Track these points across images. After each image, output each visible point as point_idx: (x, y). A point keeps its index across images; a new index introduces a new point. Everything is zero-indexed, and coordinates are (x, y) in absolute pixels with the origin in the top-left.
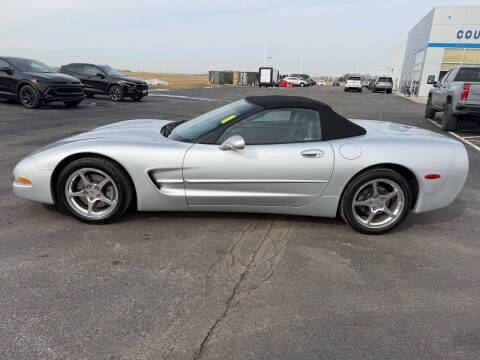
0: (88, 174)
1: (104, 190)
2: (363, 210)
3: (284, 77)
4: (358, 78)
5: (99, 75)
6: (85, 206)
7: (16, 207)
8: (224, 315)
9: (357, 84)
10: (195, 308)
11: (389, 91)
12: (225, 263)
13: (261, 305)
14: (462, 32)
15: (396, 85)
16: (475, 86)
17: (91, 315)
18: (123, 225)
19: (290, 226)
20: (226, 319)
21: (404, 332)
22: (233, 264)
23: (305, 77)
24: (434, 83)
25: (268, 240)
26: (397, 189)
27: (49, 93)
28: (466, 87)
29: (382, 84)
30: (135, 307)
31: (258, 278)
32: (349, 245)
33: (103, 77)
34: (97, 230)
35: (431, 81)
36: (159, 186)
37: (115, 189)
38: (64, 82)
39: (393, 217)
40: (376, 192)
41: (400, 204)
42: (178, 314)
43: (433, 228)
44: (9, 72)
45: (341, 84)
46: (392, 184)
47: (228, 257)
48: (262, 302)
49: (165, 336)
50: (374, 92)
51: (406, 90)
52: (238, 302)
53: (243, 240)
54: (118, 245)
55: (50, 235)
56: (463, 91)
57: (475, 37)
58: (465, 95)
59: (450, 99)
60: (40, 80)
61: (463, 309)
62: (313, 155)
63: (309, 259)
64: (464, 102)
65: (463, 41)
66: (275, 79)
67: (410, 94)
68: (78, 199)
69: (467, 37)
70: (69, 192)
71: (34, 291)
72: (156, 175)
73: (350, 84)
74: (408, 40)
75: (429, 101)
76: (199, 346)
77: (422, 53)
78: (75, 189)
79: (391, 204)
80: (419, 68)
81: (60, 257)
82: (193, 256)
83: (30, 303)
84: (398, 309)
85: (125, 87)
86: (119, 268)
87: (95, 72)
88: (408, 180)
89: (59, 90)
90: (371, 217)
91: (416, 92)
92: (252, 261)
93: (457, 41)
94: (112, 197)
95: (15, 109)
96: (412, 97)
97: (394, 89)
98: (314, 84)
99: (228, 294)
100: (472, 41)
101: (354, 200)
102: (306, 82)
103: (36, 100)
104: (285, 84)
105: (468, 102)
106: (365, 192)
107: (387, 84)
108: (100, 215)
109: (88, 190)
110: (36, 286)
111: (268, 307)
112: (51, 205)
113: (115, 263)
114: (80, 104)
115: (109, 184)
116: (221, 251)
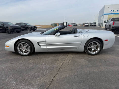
0: (23, 44)
1: (27, 48)
2: (90, 49)
3: (69, 24)
4: (88, 23)
5: (25, 25)
6: (22, 52)
7: (6, 54)
8: (57, 74)
9: (87, 24)
10: (50, 72)
11: (95, 26)
12: (57, 63)
13: (66, 71)
14: (112, 11)
15: (97, 24)
16: (116, 22)
17: (25, 75)
18: (32, 56)
19: (73, 54)
20: (58, 74)
21: (102, 75)
22: (59, 63)
23: (75, 24)
24: (106, 22)
25: (67, 58)
26: (98, 44)
27: (13, 29)
28: (114, 22)
29: (94, 24)
30: (35, 73)
31: (65, 66)
32: (87, 58)
33: (26, 26)
34: (25, 57)
35: (105, 22)
36: (40, 46)
37: (29, 47)
38: (17, 27)
39: (98, 51)
40: (93, 45)
41: (99, 47)
42: (46, 74)
43: (108, 53)
44: (3, 25)
45: (84, 25)
46: (97, 42)
47: (58, 61)
48: (66, 70)
49: (43, 78)
50: (92, 26)
51: (100, 25)
52: (61, 71)
53: (61, 58)
54: (30, 60)
55: (14, 59)
56: (113, 23)
57: (115, 12)
58: (114, 24)
59: (110, 25)
60: (11, 27)
61: (116, 70)
62: (77, 36)
63: (78, 61)
64: (113, 26)
65: (112, 13)
66: (67, 25)
67: (100, 26)
68: (20, 50)
69: (113, 12)
70: (18, 49)
71: (10, 71)
72: (39, 43)
73: (86, 24)
74: (99, 14)
75: (105, 27)
76: (51, 80)
77: (103, 16)
78: (20, 48)
79: (97, 48)
80: (102, 20)
81: (17, 63)
82: (49, 62)
83: (9, 73)
84: (100, 70)
85: (31, 28)
86: (31, 65)
87: (24, 24)
88: (101, 41)
89: (15, 29)
90: (92, 51)
91: (102, 25)
92: (64, 62)
93: (111, 13)
94: (29, 49)
95: (5, 34)
96: (101, 27)
97: (96, 25)
98: (77, 25)
99: (58, 69)
100: (114, 13)
101: (88, 47)
102: (75, 25)
103: (10, 31)
104: (70, 26)
105: (115, 26)
106: (90, 45)
107: (95, 24)
108: (26, 54)
109: (23, 48)
110: (11, 70)
111: (68, 71)
112: (14, 52)
113: (30, 64)
114: (21, 32)
115: (28, 46)
116: (56, 61)
